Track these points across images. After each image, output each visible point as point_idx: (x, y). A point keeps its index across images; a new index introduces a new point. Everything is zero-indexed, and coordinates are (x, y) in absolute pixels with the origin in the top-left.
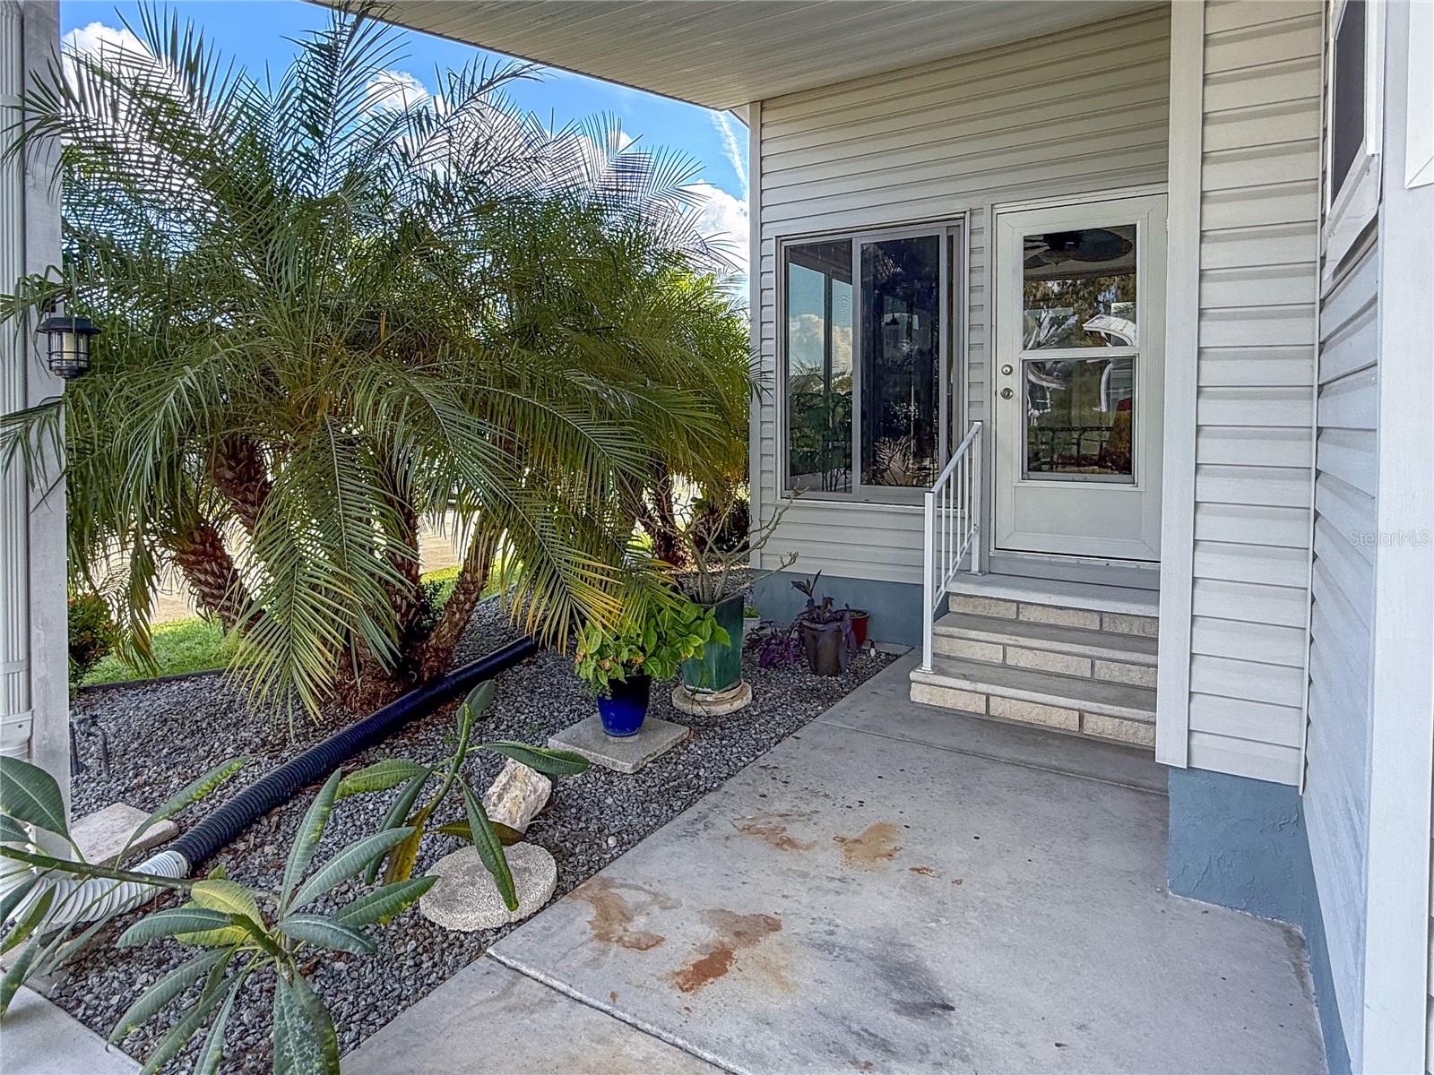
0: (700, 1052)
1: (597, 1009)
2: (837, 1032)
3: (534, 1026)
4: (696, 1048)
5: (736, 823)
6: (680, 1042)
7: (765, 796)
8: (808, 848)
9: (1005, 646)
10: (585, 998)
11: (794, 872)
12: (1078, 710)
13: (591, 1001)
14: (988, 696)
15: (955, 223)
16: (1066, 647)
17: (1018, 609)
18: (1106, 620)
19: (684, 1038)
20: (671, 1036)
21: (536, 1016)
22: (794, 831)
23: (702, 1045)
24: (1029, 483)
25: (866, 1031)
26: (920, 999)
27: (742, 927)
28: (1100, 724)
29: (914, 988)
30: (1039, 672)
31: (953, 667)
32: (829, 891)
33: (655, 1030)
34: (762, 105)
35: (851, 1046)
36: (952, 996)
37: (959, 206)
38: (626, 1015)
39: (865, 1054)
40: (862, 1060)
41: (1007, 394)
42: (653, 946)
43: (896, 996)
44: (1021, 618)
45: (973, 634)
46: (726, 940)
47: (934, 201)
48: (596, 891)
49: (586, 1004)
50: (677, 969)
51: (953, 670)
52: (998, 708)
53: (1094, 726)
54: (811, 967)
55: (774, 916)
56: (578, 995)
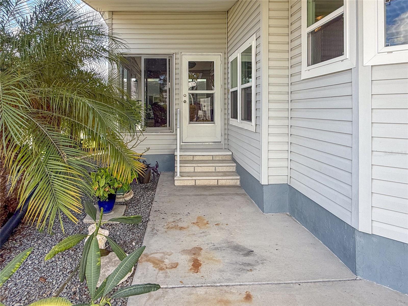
0: (216, 285)
1: (180, 287)
2: (238, 266)
3: (169, 300)
4: (214, 284)
5: (164, 227)
6: (209, 285)
7: (164, 218)
8: (188, 228)
9: (194, 167)
10: (174, 286)
11: (191, 234)
12: (217, 179)
13: (176, 286)
14: (195, 180)
15: (171, 56)
16: (209, 165)
17: (193, 157)
18: (214, 157)
19: (209, 283)
20: (206, 284)
21: (166, 297)
22: (180, 225)
23: (215, 283)
24: (190, 125)
25: (243, 263)
26: (246, 252)
27: (193, 252)
28: (222, 181)
29: (242, 250)
30: (203, 172)
31: (183, 174)
32: (203, 236)
33: (200, 285)
34: (112, 13)
35: (244, 268)
36: (251, 249)
37: (172, 51)
38: (189, 285)
39: (249, 268)
40: (249, 269)
41: (185, 102)
42: (177, 265)
43: (241, 253)
44: (194, 159)
45: (186, 165)
46: (193, 256)
47: (166, 49)
48: (145, 258)
49: (175, 288)
50: (190, 268)
51: (184, 175)
52: (198, 183)
53: (222, 183)
54: (218, 255)
55: (197, 246)
56: (171, 286)
